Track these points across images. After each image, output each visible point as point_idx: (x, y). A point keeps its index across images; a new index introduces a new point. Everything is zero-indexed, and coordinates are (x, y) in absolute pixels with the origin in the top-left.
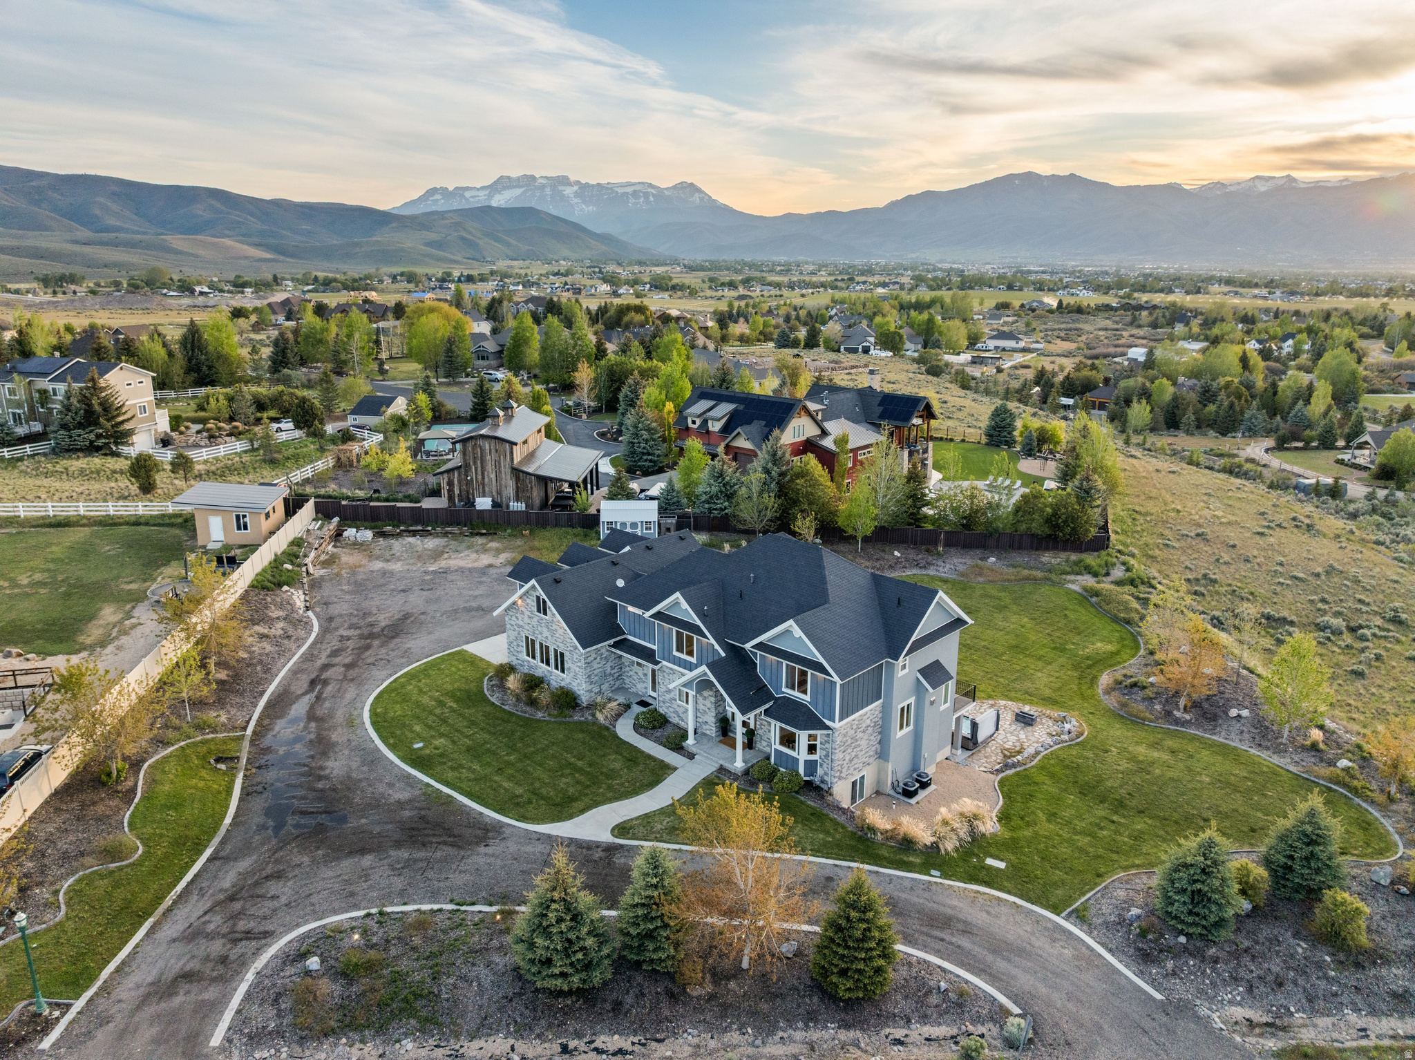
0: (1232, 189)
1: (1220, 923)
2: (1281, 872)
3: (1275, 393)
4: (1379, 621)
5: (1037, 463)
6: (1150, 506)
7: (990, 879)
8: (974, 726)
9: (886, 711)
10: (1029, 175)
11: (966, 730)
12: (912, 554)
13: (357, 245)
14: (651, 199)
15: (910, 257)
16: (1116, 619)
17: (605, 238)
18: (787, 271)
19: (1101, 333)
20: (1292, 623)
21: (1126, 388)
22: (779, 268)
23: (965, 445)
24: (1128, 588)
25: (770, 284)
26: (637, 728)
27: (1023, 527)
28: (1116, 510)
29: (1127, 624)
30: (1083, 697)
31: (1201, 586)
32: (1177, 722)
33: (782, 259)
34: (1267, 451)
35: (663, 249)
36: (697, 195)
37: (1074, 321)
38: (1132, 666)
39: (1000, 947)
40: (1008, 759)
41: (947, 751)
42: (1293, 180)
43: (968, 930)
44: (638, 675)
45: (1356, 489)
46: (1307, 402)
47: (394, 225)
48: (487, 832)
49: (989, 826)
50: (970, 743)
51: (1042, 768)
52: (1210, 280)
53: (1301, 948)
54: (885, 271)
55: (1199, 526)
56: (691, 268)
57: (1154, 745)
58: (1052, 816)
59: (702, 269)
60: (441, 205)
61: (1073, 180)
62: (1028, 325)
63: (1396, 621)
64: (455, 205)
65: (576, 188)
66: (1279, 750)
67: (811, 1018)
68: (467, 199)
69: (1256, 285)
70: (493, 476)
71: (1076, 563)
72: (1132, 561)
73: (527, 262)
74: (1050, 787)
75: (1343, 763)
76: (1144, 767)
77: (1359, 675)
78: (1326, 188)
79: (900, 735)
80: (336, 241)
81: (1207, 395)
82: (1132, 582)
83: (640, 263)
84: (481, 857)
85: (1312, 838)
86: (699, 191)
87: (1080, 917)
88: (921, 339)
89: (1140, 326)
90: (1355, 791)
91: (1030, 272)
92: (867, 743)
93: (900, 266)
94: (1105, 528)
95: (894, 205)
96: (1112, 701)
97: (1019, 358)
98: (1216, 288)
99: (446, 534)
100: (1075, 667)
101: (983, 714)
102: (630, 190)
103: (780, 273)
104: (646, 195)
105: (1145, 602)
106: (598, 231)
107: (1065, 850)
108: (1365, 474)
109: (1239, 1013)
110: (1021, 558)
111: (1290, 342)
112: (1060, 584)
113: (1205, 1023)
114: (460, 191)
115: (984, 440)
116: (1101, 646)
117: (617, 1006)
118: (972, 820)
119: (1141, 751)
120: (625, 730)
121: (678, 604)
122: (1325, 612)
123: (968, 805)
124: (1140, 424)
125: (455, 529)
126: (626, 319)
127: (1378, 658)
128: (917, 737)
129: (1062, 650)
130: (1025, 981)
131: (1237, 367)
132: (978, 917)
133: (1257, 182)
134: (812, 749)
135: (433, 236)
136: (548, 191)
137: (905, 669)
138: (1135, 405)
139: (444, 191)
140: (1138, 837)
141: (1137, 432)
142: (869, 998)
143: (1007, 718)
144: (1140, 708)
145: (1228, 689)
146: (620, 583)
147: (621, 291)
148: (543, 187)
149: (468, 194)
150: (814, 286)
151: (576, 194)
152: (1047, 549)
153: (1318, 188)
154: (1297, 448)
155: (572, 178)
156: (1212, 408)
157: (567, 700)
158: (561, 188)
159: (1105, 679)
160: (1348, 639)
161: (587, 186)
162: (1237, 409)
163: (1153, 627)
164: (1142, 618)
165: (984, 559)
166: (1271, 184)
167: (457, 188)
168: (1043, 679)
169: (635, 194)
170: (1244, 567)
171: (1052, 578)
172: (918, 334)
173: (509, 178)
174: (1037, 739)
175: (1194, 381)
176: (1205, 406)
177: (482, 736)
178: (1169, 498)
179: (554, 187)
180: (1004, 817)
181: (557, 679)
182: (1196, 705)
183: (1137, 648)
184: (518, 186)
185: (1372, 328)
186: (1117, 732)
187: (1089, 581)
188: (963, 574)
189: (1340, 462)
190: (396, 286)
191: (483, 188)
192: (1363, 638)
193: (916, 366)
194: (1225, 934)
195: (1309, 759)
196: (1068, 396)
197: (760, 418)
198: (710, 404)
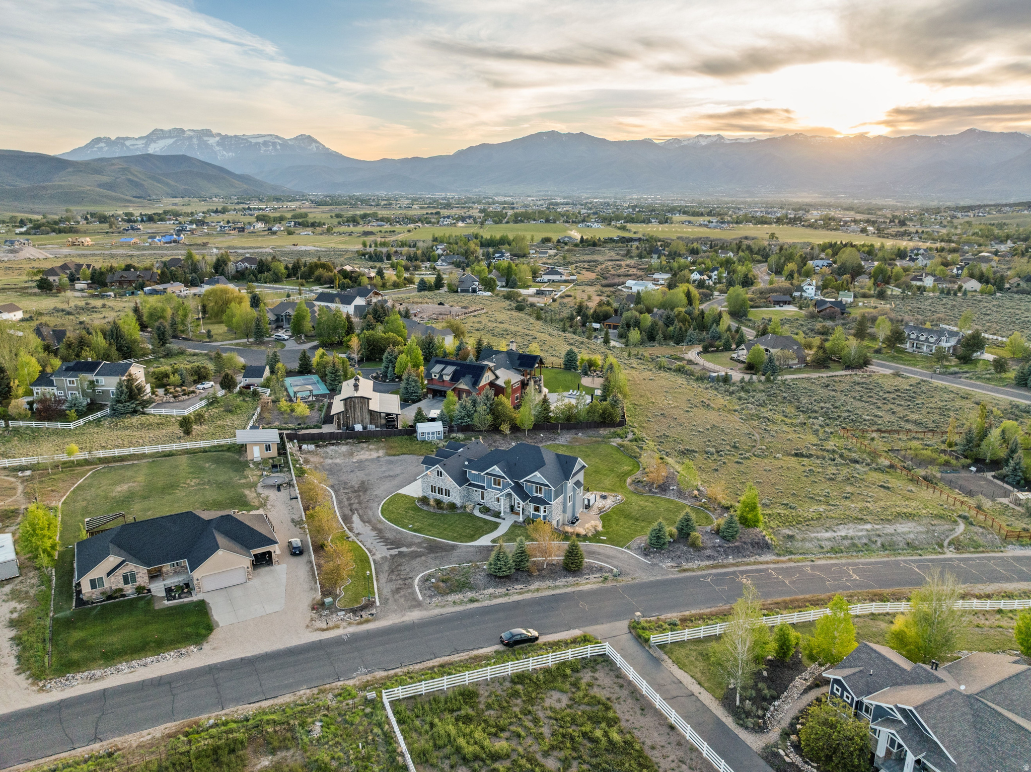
0: (685, 143)
1: (664, 544)
2: (680, 530)
3: (703, 317)
4: (728, 447)
5: (590, 379)
6: (642, 401)
7: (603, 542)
8: (589, 500)
9: (565, 498)
10: (553, 134)
11: (586, 502)
12: (548, 434)
13: (44, 188)
14: (278, 147)
15: (474, 192)
16: (631, 457)
17: (241, 178)
18: (389, 206)
19: (609, 263)
20: (696, 452)
21: (626, 318)
22: (383, 203)
23: (555, 370)
24: (634, 443)
25: (382, 220)
26: (481, 512)
27: (591, 419)
28: (626, 404)
29: (635, 458)
30: (622, 488)
31: (662, 439)
32: (653, 493)
33: (382, 193)
34: (698, 354)
35: (290, 185)
36: (314, 145)
37: (592, 253)
38: (638, 474)
39: (608, 557)
40: (601, 510)
41: (581, 510)
42: (722, 138)
43: (599, 554)
44: (476, 495)
45: (737, 376)
46: (718, 324)
47: (70, 170)
48: (453, 547)
49: (600, 528)
50: (588, 507)
51: (612, 511)
52: (672, 210)
53: (685, 548)
54: (461, 204)
55: (662, 409)
56: (319, 204)
57: (646, 501)
58: (617, 525)
59: (326, 204)
60: (105, 152)
61: (582, 137)
62: (564, 258)
63: (735, 447)
64: (117, 153)
65: (217, 139)
66: (685, 498)
67: (565, 576)
68: (127, 147)
69: (702, 214)
70: (359, 414)
71: (614, 433)
72: (636, 430)
73: (187, 199)
74: (615, 517)
75: (704, 500)
76: (643, 508)
77: (716, 470)
78: (742, 144)
79: (569, 504)
80: (24, 184)
81: (669, 321)
82: (636, 440)
83: (278, 199)
84: (456, 553)
85: (687, 520)
86: (316, 141)
87: (628, 548)
88: (504, 279)
89: (631, 257)
90: (706, 509)
91: (557, 204)
92: (560, 508)
93: (468, 200)
94: (624, 416)
95: (460, 153)
96: (632, 488)
97: (564, 289)
98: (677, 217)
99: (347, 444)
100: (618, 477)
101: (591, 496)
102: (261, 140)
103: (385, 207)
104: (274, 144)
105: (641, 448)
106: (237, 172)
107: (622, 533)
108: (742, 366)
109: (669, 564)
110: (591, 432)
111: (716, 272)
112: (608, 443)
113: (661, 567)
114: (121, 141)
115: (563, 367)
116: (626, 468)
117: (517, 580)
118: (595, 527)
119: (642, 503)
120: (477, 513)
121: (496, 469)
122: (708, 446)
123: (593, 523)
124: (635, 341)
125: (350, 441)
126: (317, 273)
127: (724, 463)
128: (574, 505)
129: (612, 471)
130: (616, 563)
131: (685, 300)
132: (601, 551)
133: (700, 139)
134: (545, 511)
135: (104, 179)
136: (195, 141)
137: (570, 483)
138: (632, 331)
139: (107, 140)
140: (642, 527)
141: (635, 345)
142: (578, 570)
143: (598, 497)
144: (641, 489)
145: (670, 480)
146: (466, 463)
147: (275, 229)
148: (190, 138)
149: (128, 143)
150: (412, 220)
151: (218, 144)
152: (601, 427)
153: (737, 144)
154: (713, 351)
155: (214, 131)
156: (671, 328)
157: (452, 506)
158: (205, 139)
159: (629, 480)
160: (715, 456)
161: (226, 137)
162: (683, 329)
163: (644, 459)
164: (640, 455)
165: (577, 434)
166: (709, 140)
167: (118, 138)
168: (607, 482)
169: (265, 143)
170: (679, 428)
171: (606, 439)
172: (502, 276)
173: (162, 130)
174: (609, 503)
175: (662, 310)
176: (668, 326)
177: (431, 521)
178: (649, 396)
179: (200, 138)
180: (603, 527)
181: (446, 499)
182: (659, 486)
183: (639, 467)
184: (172, 137)
185: (762, 256)
186: (634, 498)
187: (619, 440)
188: (570, 442)
189: (732, 359)
190: (91, 226)
191: (140, 138)
192: (721, 456)
193: (508, 302)
194: (666, 546)
195: (694, 500)
196: (596, 322)
197: (469, 374)
198: (442, 366)
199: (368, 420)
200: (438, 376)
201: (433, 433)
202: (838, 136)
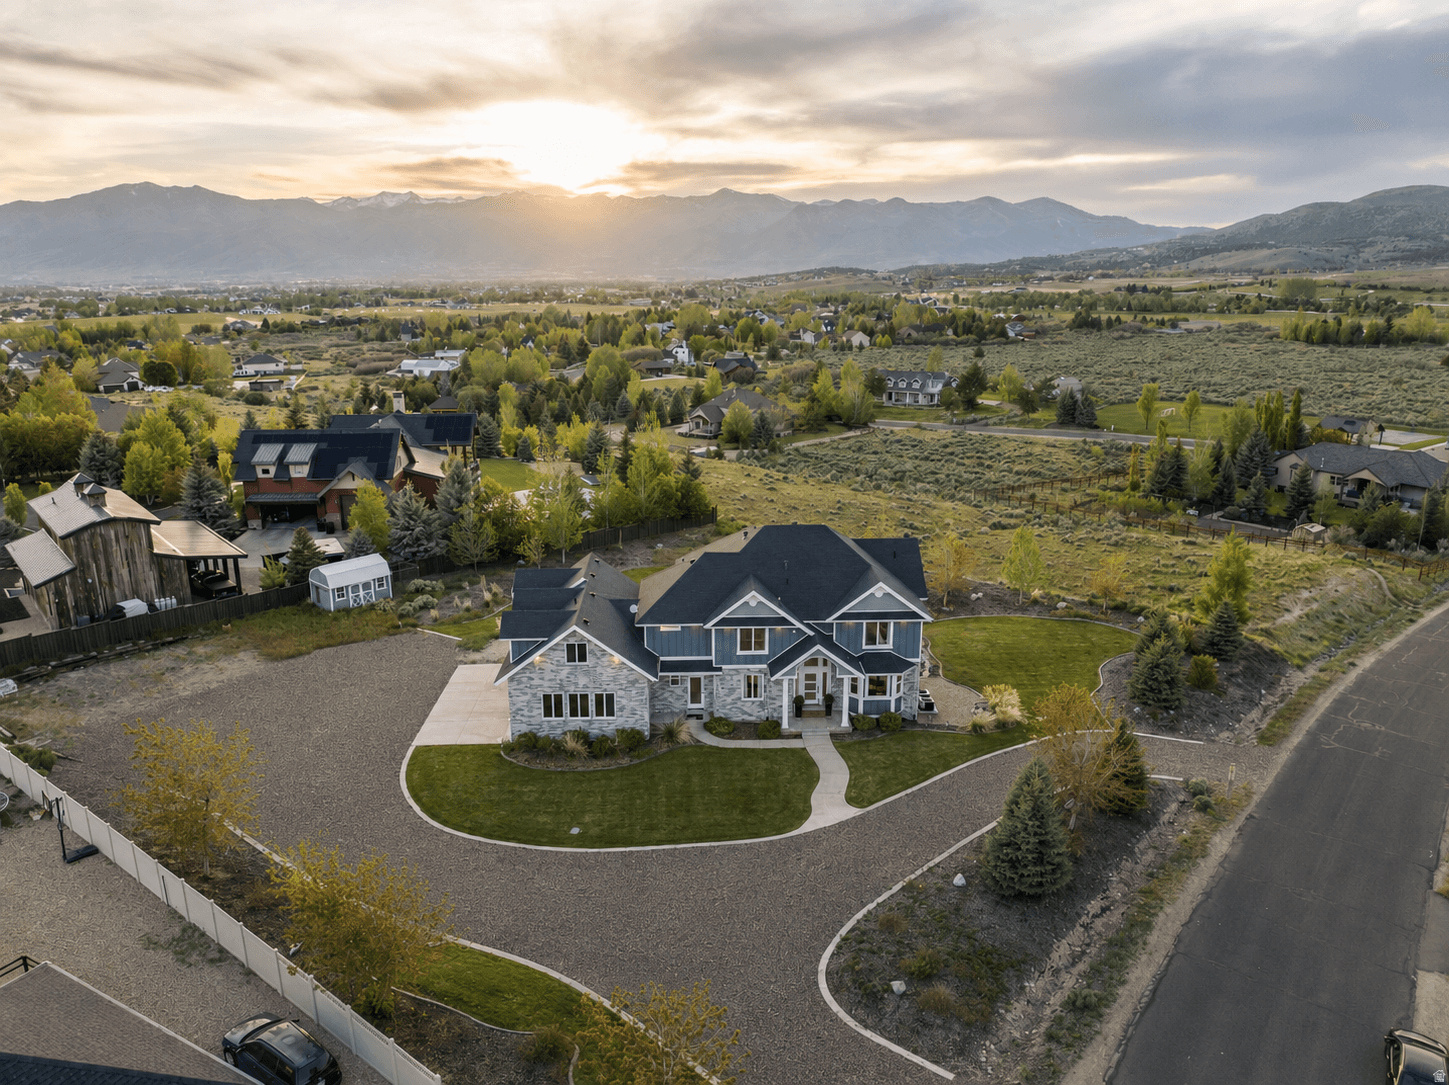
0: (363, 204)
32: (949, 614)
42: (417, 197)
61: (200, 192)
66: (1022, 609)
67: (1132, 834)
70: (125, 572)
75: (1062, 604)
97: (296, 381)
99: (119, 657)
117: (1069, 888)
120: (708, 740)
125: (128, 646)
134: (898, 688)
146: (633, 609)
153: (438, 205)
166: (397, 200)
177: (616, 797)
181: (599, 726)
195: (1042, 609)
197: (356, 454)
198: (279, 447)
199: (152, 584)
200: (273, 470)
201: (366, 586)
202: (570, 196)
